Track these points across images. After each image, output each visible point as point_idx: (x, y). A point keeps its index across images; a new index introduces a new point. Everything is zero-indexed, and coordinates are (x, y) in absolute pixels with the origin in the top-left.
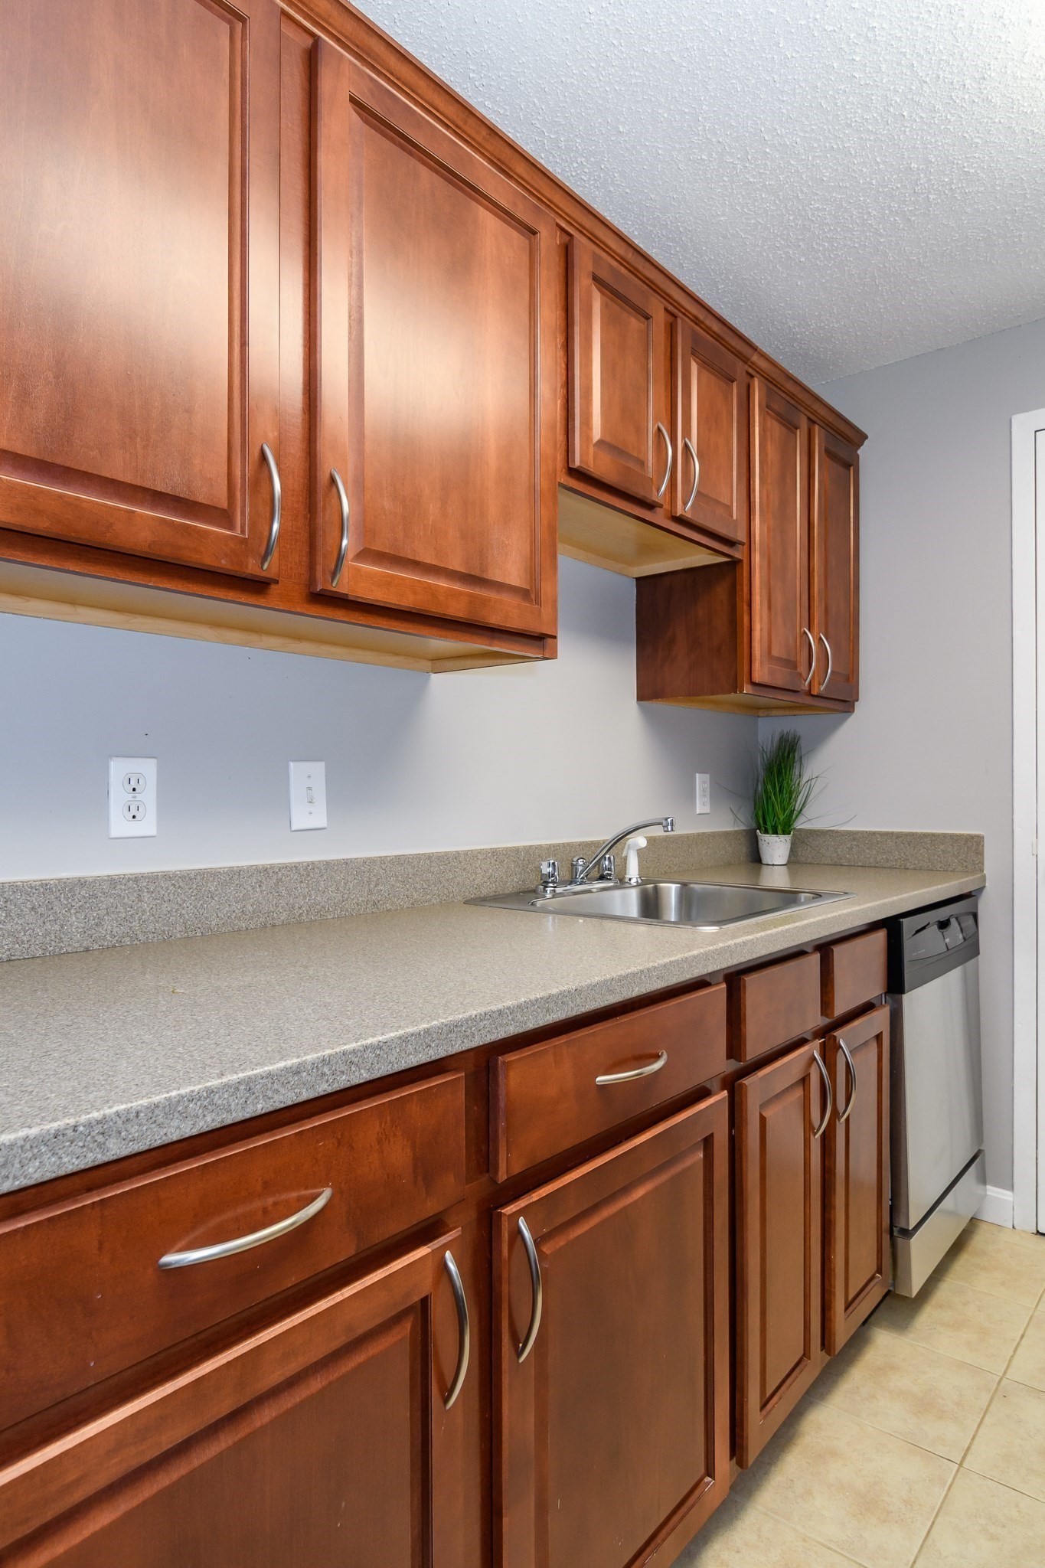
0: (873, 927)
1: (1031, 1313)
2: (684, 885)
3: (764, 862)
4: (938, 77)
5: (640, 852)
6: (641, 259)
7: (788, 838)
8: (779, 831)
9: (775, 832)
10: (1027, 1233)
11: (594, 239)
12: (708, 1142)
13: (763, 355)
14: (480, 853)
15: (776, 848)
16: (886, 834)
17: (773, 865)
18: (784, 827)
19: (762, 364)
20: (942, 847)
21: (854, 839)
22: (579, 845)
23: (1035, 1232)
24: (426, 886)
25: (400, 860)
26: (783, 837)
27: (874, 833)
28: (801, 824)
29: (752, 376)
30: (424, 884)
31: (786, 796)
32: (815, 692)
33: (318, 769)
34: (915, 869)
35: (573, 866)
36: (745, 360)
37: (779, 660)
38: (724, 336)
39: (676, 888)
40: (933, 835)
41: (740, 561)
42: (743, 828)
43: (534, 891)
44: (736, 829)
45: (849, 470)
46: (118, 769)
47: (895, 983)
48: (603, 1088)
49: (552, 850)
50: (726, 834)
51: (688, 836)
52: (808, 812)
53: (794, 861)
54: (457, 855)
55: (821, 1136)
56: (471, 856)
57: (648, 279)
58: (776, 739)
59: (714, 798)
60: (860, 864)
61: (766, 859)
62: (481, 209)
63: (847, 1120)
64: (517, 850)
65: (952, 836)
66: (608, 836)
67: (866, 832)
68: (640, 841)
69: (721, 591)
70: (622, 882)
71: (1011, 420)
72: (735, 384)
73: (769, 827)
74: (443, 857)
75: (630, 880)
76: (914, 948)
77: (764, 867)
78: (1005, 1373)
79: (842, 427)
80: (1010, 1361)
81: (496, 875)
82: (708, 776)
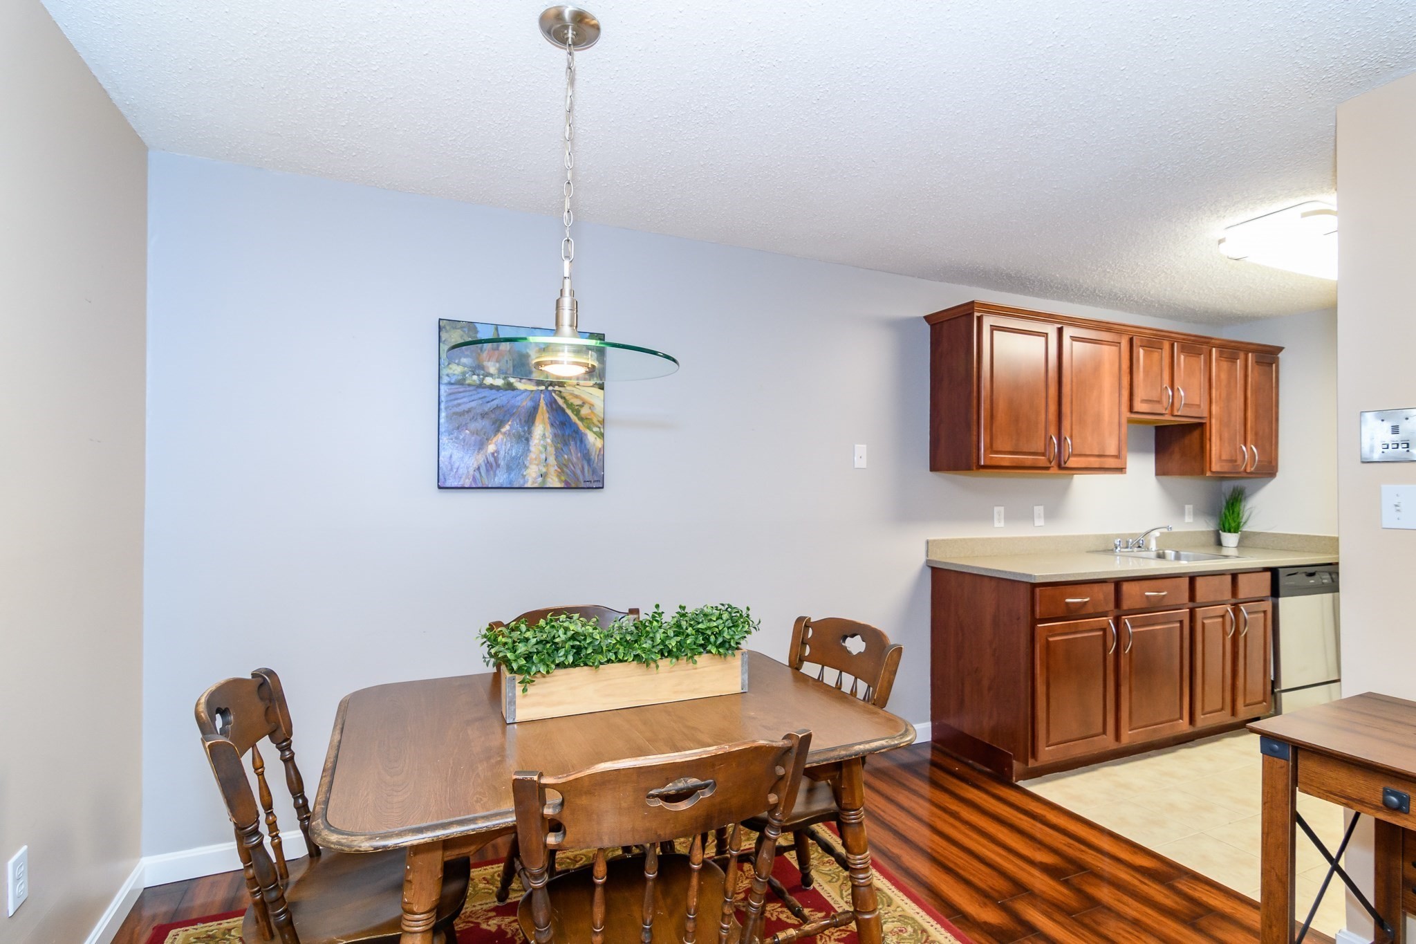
0: (1266, 569)
2: (1177, 552)
3: (1224, 545)
5: (1157, 538)
7: (1239, 534)
8: (1233, 531)
9: (1230, 531)
12: (1181, 622)
13: (1217, 339)
15: (1230, 539)
17: (1230, 547)
18: (1236, 529)
19: (1217, 342)
26: (1235, 534)
27: (1286, 535)
28: (1246, 529)
29: (1210, 349)
31: (1236, 515)
32: (1248, 471)
33: (1041, 508)
34: (1308, 552)
35: (1127, 542)
36: (1206, 344)
37: (1227, 461)
38: (1196, 340)
39: (1173, 552)
41: (1205, 423)
42: (1213, 529)
43: (1112, 550)
44: (1208, 529)
45: (1272, 366)
46: (996, 509)
47: (1275, 592)
48: (1147, 596)
49: (1118, 536)
50: (1202, 532)
51: (1180, 533)
52: (1249, 523)
53: (1241, 545)
54: (1083, 536)
55: (1232, 636)
56: (1088, 536)
57: (1162, 335)
58: (1232, 490)
59: (1196, 515)
61: (1224, 543)
63: (1246, 635)
64: (1104, 535)
65: (1329, 537)
66: (1144, 531)
68: (1157, 533)
69: (1196, 434)
70: (1148, 549)
72: (1202, 355)
73: (1228, 529)
75: (1152, 547)
76: (1284, 581)
77: (1224, 547)
79: (1268, 348)
82: (1192, 505)
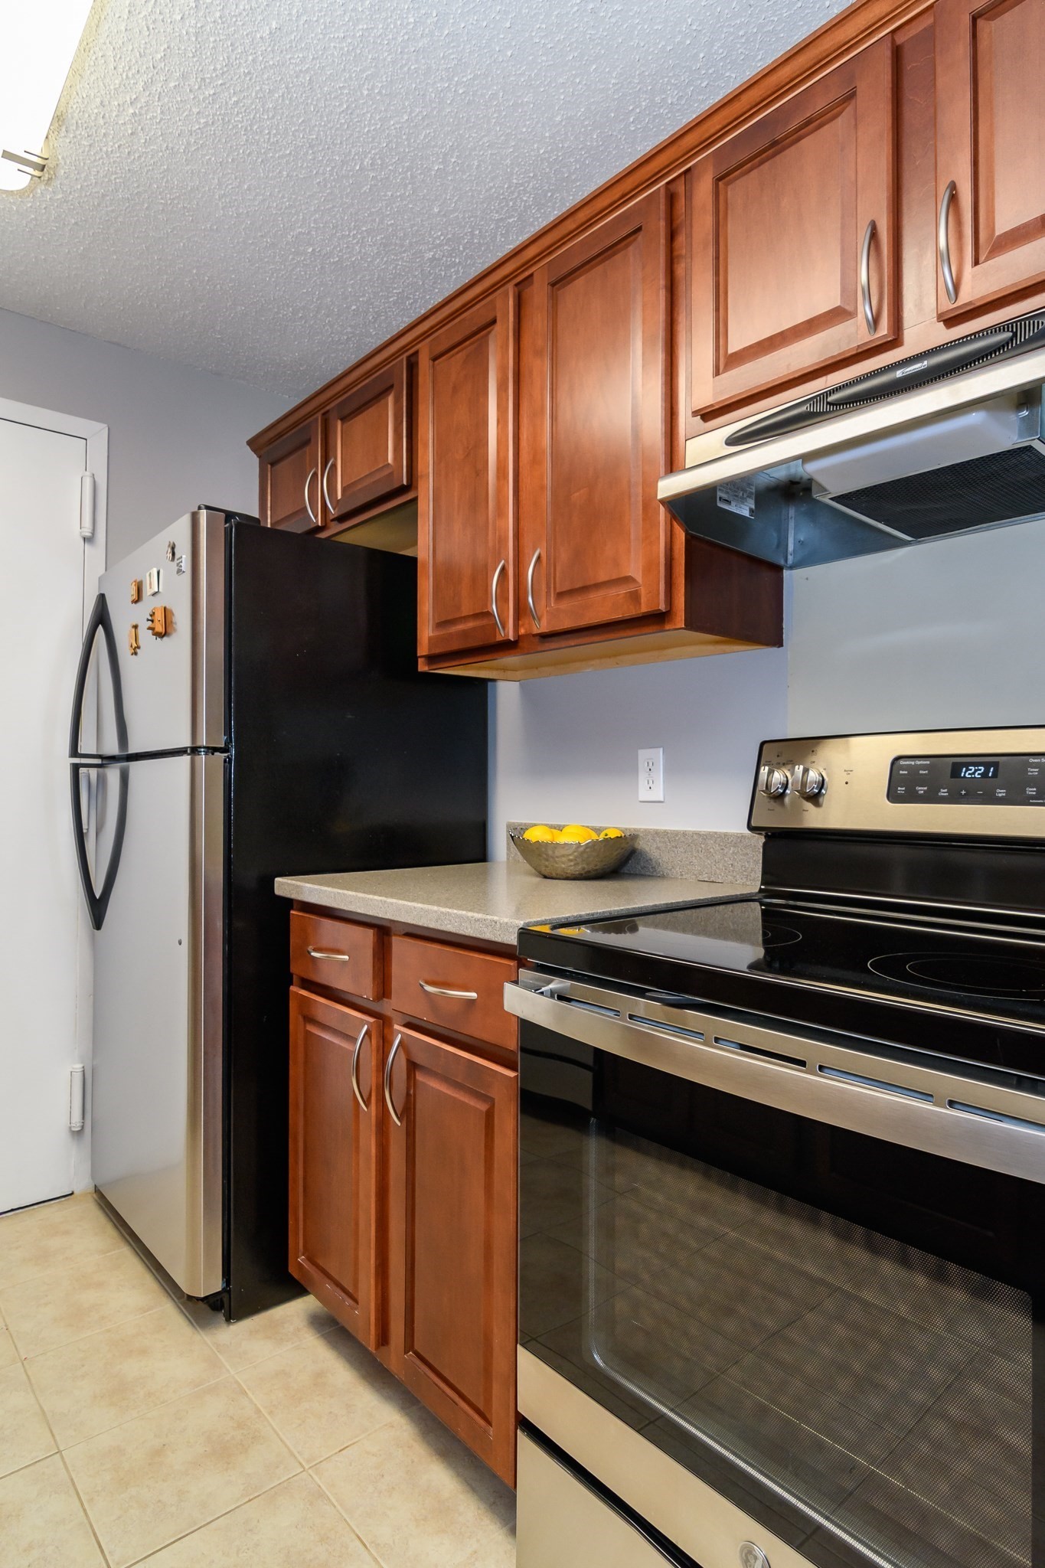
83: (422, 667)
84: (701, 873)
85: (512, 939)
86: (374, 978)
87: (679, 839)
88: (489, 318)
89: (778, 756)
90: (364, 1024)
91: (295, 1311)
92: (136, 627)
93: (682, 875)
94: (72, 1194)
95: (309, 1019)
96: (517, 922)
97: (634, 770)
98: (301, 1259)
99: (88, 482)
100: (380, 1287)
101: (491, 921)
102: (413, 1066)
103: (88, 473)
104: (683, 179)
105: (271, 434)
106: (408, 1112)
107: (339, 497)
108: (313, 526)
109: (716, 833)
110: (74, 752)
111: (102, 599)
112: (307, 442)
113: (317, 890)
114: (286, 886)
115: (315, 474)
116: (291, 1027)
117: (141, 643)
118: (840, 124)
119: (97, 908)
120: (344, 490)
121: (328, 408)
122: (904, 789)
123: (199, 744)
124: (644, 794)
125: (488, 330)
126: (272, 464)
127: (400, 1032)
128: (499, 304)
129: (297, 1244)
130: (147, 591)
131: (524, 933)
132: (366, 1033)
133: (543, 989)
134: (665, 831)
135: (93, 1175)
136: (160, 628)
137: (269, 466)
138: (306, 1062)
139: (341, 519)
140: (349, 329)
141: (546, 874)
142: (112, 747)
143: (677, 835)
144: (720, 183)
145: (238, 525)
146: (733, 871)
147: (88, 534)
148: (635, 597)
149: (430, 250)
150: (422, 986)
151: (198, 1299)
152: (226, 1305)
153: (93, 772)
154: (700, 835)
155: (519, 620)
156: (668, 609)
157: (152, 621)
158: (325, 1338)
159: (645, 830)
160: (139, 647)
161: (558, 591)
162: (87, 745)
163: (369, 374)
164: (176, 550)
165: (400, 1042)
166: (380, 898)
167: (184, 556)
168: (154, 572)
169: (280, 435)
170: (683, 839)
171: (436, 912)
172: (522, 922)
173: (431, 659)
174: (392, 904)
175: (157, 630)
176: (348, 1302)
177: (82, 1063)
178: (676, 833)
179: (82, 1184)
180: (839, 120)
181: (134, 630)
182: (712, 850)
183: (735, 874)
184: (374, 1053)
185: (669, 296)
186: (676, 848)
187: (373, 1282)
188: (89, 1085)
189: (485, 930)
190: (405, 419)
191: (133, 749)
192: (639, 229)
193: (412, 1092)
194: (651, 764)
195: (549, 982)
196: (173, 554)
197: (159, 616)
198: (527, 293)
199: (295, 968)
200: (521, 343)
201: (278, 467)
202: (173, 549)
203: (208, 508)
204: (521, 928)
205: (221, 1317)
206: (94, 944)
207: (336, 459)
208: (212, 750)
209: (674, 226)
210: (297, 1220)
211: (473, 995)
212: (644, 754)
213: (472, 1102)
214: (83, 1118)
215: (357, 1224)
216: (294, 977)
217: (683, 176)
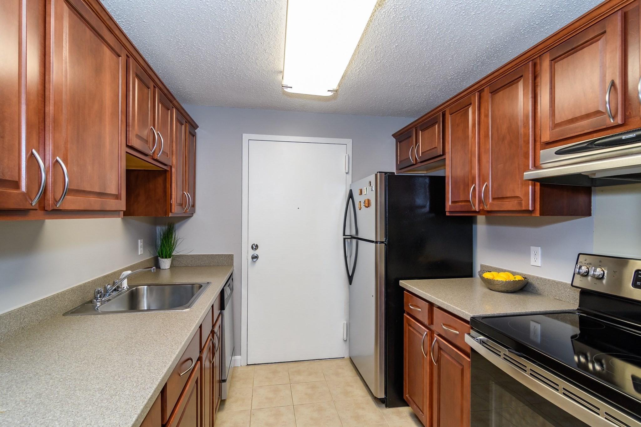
1: (252, 389)
3: (162, 268)
4: (247, 54)
6: (149, 68)
7: (171, 259)
8: (168, 257)
9: (166, 258)
10: (245, 366)
11: (135, 59)
13: (177, 102)
14: (67, 292)
15: (166, 263)
16: (204, 255)
17: (165, 269)
18: (168, 256)
19: (176, 104)
20: (221, 258)
21: (193, 257)
22: (103, 278)
23: (247, 365)
24: (45, 313)
25: (34, 305)
26: (169, 259)
27: (200, 255)
28: (175, 254)
29: (173, 108)
30: (44, 312)
31: (170, 245)
32: (186, 212)
34: (213, 266)
36: (171, 102)
37: (179, 204)
38: (167, 94)
39: (146, 287)
40: (219, 255)
41: (168, 171)
42: (153, 256)
43: (92, 302)
44: (151, 257)
45: (194, 137)
47: (222, 306)
50: (148, 260)
52: (177, 249)
53: (172, 267)
56: (63, 294)
57: (149, 74)
59: (144, 247)
60: (195, 265)
62: (105, 47)
65: (224, 255)
67: (197, 255)
69: (160, 180)
71: (242, 135)
72: (169, 111)
73: (164, 257)
74: (52, 298)
75: (124, 287)
76: (226, 296)
77: (161, 270)
78: (251, 408)
79: (193, 123)
80: (252, 404)
81: (73, 299)
82: (142, 240)
83: (447, 214)
84: (555, 296)
85: (469, 319)
86: (428, 319)
87: (547, 282)
88: (470, 103)
89: (585, 260)
90: (426, 331)
91: (405, 411)
92: (360, 202)
93: (548, 295)
94: (344, 357)
95: (410, 325)
96: (471, 314)
97: (529, 254)
98: (407, 395)
99: (347, 157)
100: (430, 411)
101: (463, 312)
102: (440, 348)
103: (347, 155)
104: (539, 58)
105: (399, 133)
106: (438, 361)
107: (421, 155)
108: (412, 164)
109: (562, 282)
110: (344, 235)
111: (351, 191)
112: (410, 137)
113: (412, 288)
114: (403, 283)
115: (413, 147)
116: (404, 326)
117: (362, 207)
118: (600, 43)
119: (350, 279)
120: (422, 153)
121: (417, 126)
122: (640, 283)
123: (378, 240)
124: (533, 263)
125: (469, 106)
126: (400, 142)
127: (436, 337)
128: (472, 98)
129: (406, 391)
130: (363, 193)
131: (473, 318)
132: (426, 334)
133: (478, 338)
134: (541, 278)
135: (349, 355)
136: (367, 205)
137: (399, 143)
138: (409, 338)
139: (421, 162)
140: (424, 100)
141: (491, 289)
142: (354, 233)
143: (546, 280)
144: (552, 62)
145: (388, 176)
146: (569, 298)
147: (347, 172)
148: (520, 204)
149: (450, 77)
150: (442, 326)
151: (378, 398)
152: (386, 402)
153: (349, 240)
154: (555, 282)
155: (480, 204)
156: (533, 209)
157: (365, 203)
158: (415, 421)
159: (533, 276)
160: (361, 208)
161: (493, 197)
162: (347, 233)
163: (430, 117)
164: (371, 183)
165: (436, 340)
166: (430, 295)
167: (373, 186)
168: (365, 188)
169: (402, 134)
170: (548, 282)
171: (446, 304)
172: (472, 315)
173: (450, 212)
174: (433, 298)
175: (366, 206)
176: (421, 413)
177: (347, 321)
178: (546, 279)
179: (347, 356)
180: (599, 42)
181: (360, 203)
182: (560, 288)
183: (570, 299)
184: (428, 341)
185: (534, 100)
186: (546, 285)
187: (428, 409)
188: (349, 327)
189: (461, 314)
190: (441, 133)
191: (359, 236)
192: (522, 76)
193: (440, 356)
194: (536, 252)
195: (480, 336)
196: (370, 184)
197: (367, 202)
198: (482, 94)
199: (405, 309)
200: (481, 111)
201: (401, 143)
202: (370, 183)
203: (380, 172)
204: (471, 317)
205: (384, 405)
206: (349, 288)
207: (419, 143)
208: (382, 242)
209: (536, 74)
210: (406, 384)
211: (458, 332)
212: (532, 248)
213: (457, 365)
214: (347, 337)
215: (423, 390)
216: (405, 311)
217: (539, 57)
